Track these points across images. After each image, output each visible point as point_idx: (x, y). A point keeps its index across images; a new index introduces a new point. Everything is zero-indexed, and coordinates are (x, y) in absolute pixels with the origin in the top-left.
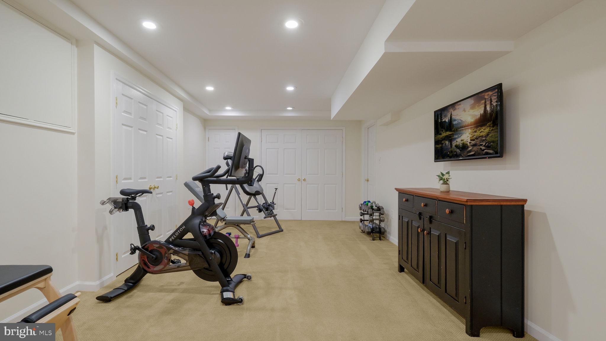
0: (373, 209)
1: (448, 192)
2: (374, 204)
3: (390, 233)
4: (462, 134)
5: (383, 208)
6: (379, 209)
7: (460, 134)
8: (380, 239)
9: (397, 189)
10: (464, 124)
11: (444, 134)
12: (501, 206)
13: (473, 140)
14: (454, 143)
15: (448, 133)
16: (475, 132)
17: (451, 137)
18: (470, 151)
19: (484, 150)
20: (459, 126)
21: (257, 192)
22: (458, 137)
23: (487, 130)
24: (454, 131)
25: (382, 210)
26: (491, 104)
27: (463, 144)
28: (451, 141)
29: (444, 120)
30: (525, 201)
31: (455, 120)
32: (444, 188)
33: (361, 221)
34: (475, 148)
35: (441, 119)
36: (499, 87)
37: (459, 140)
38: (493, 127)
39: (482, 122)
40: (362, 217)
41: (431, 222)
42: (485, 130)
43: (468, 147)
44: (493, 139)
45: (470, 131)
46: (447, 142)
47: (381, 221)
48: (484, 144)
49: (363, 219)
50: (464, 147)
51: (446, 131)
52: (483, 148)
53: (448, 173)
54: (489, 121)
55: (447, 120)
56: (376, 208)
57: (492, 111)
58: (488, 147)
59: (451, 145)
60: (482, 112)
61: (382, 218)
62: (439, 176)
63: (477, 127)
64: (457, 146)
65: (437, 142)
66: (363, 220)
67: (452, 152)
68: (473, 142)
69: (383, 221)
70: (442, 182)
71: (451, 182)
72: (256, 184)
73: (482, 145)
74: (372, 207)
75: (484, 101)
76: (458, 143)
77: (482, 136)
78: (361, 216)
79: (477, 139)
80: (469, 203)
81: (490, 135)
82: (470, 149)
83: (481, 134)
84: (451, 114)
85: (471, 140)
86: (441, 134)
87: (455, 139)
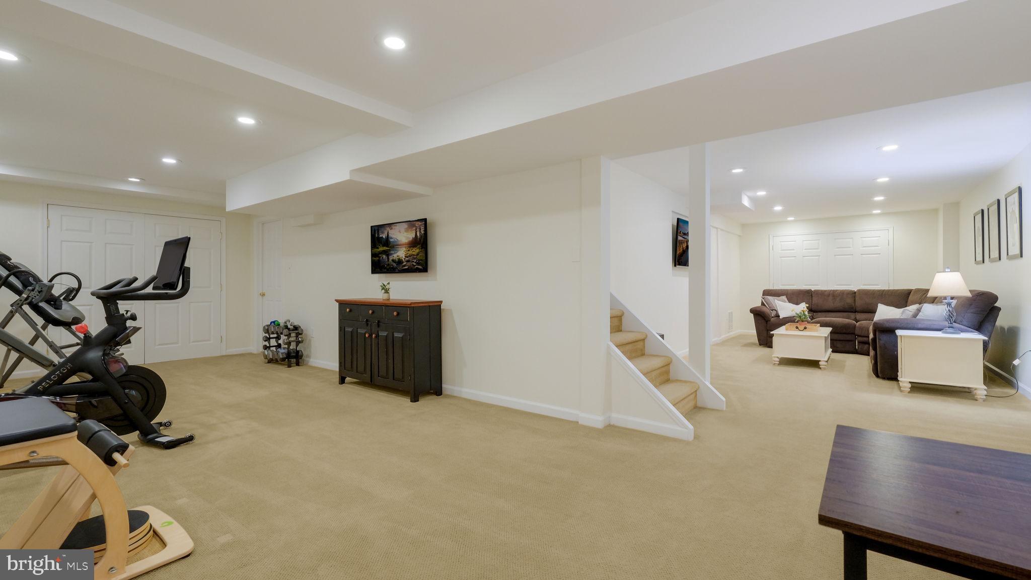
0: (289, 329)
1: (388, 299)
2: (288, 323)
3: (308, 356)
4: (398, 251)
5: (300, 327)
6: (296, 328)
7: (396, 250)
8: (298, 364)
9: (337, 301)
10: (400, 243)
11: (381, 249)
12: (429, 306)
13: (407, 257)
14: (391, 258)
15: (385, 248)
16: (409, 251)
17: (387, 252)
18: (405, 266)
19: (415, 266)
20: (395, 244)
21: (74, 319)
22: (394, 253)
23: (417, 251)
24: (391, 247)
25: (300, 330)
26: (420, 232)
27: (399, 259)
28: (388, 255)
29: (381, 236)
30: (441, 302)
31: (392, 238)
32: (385, 296)
33: (265, 347)
34: (409, 264)
35: (378, 235)
36: (425, 220)
37: (395, 255)
38: (422, 249)
39: (413, 244)
40: (267, 343)
41: (379, 326)
42: (416, 251)
43: (403, 262)
44: (421, 258)
45: (404, 249)
46: (384, 256)
47: (298, 343)
48: (415, 261)
49: (268, 345)
50: (400, 262)
51: (384, 246)
52: (415, 264)
53: (389, 284)
54: (419, 244)
55: (384, 237)
56: (292, 327)
57: (421, 236)
58: (418, 264)
59: (388, 258)
60: (414, 236)
61: (300, 339)
62: (381, 286)
63: (410, 247)
64: (393, 260)
65: (374, 255)
66: (268, 347)
67: (389, 265)
68: (407, 259)
69: (302, 342)
70: (383, 291)
71: (391, 291)
72: (65, 306)
73: (413, 262)
74: (286, 327)
75: (415, 228)
76: (394, 258)
77: (414, 255)
78: (265, 341)
79: (410, 256)
80: (412, 305)
81: (420, 255)
82: (404, 264)
83: (413, 253)
84: (388, 232)
85: (405, 257)
86: (378, 248)
87: (392, 254)
